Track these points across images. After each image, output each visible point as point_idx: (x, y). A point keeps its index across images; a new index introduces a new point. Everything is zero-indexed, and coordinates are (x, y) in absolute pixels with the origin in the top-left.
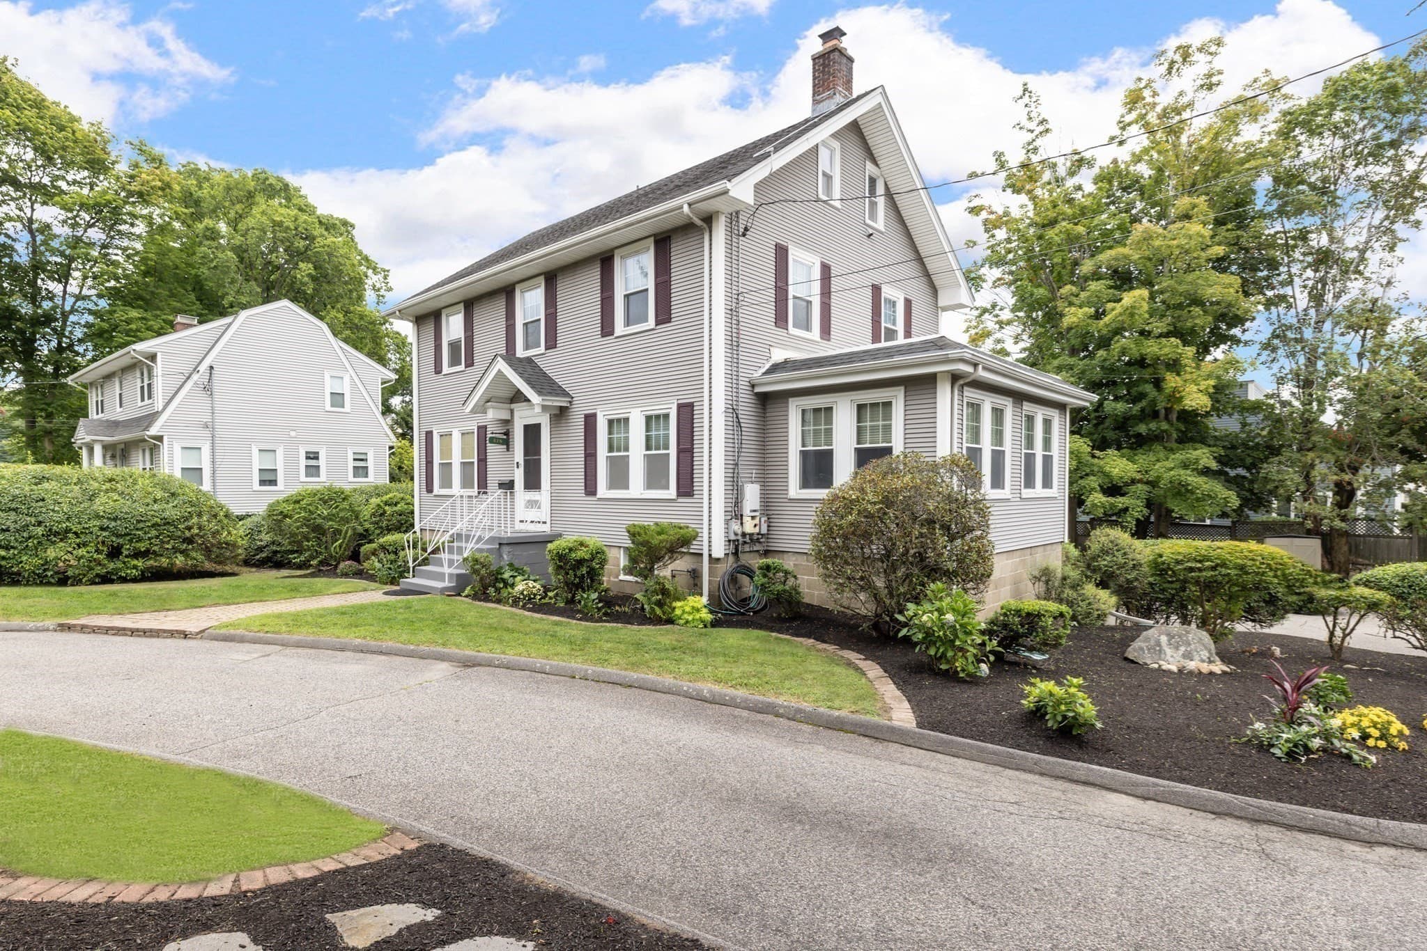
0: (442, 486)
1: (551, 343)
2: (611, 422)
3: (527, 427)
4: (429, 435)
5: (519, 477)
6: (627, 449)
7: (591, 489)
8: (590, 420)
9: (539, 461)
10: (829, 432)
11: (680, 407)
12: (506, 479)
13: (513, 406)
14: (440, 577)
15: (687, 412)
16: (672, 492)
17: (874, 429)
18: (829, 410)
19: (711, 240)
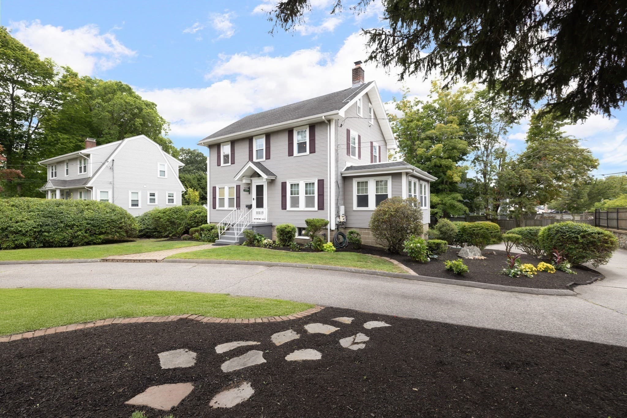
0: (220, 206)
1: (268, 157)
2: (292, 185)
3: (257, 186)
4: (214, 188)
5: (254, 203)
6: (298, 194)
7: (284, 207)
8: (284, 185)
9: (262, 198)
10: (367, 189)
11: (319, 180)
12: (249, 204)
13: (252, 178)
14: (234, 239)
15: (321, 183)
16: (316, 208)
17: (382, 189)
18: (367, 182)
19: (330, 129)
